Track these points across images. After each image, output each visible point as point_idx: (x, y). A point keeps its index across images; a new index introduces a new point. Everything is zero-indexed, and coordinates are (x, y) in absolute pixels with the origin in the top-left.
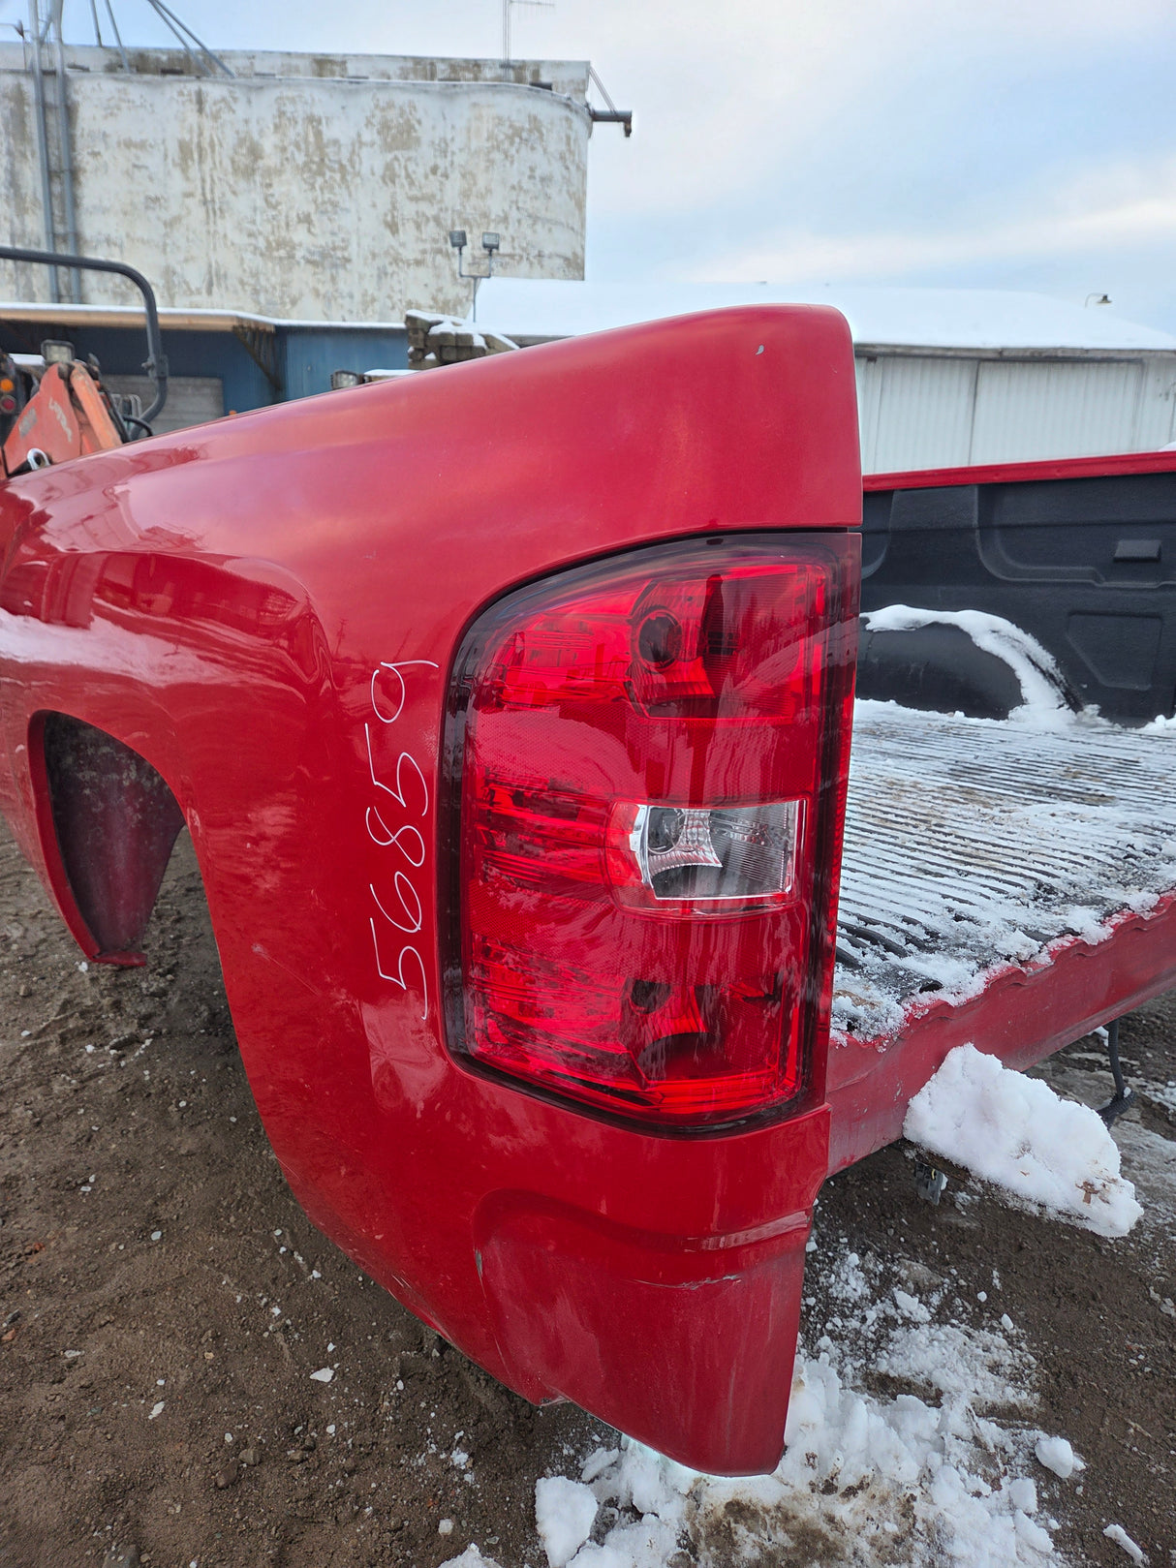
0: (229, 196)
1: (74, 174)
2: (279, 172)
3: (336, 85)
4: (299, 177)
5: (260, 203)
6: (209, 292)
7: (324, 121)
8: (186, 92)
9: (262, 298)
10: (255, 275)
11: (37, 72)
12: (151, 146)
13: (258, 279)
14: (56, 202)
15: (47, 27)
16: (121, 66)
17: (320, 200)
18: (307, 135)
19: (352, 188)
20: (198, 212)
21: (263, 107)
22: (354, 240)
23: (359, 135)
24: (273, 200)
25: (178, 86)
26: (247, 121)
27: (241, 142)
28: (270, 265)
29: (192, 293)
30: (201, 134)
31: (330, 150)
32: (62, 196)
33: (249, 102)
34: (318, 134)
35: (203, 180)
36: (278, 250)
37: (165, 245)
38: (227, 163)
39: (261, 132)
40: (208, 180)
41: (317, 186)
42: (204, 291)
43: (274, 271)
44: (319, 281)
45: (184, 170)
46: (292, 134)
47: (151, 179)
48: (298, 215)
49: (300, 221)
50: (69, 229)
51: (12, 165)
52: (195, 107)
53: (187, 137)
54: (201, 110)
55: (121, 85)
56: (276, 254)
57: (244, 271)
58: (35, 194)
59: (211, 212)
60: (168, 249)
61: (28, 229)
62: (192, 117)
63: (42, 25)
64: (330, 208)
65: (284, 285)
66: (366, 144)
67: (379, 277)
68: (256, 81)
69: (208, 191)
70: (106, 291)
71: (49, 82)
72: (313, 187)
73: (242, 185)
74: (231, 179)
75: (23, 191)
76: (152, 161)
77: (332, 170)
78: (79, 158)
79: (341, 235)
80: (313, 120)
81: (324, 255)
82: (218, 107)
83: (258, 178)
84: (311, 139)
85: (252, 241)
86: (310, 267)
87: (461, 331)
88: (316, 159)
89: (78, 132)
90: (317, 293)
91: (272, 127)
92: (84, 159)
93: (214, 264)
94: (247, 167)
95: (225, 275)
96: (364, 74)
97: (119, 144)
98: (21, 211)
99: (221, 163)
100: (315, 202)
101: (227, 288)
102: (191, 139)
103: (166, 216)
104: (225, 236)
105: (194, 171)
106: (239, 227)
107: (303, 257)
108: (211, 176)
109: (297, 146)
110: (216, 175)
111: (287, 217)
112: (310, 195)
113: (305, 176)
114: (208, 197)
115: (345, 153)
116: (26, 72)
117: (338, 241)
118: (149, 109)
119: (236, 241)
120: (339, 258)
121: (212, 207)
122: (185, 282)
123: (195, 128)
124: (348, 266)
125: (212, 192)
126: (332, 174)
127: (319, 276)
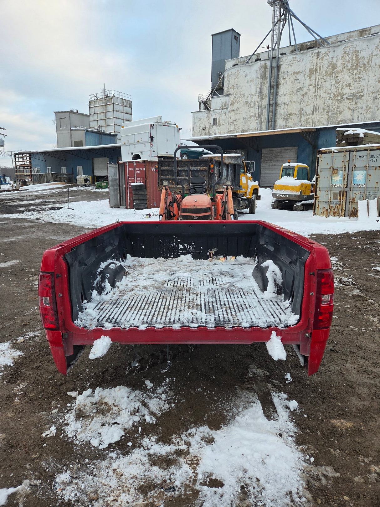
0: (324, 83)
1: (277, 85)
2: (341, 72)
3: (365, 38)
4: (348, 72)
5: (334, 83)
6: (313, 114)
7: (360, 52)
8: (314, 53)
9: (330, 113)
10: (329, 106)
11: (271, 58)
12: (301, 73)
13: (329, 108)
14: (271, 95)
15: (276, 44)
16: (295, 50)
17: (355, 78)
19: (367, 71)
20: (312, 89)
21: (339, 51)
22: (366, 89)
23: (372, 53)
24: (338, 81)
25: (311, 52)
26: (332, 58)
27: (330, 65)
28: (334, 102)
29: (307, 115)
30: (317, 65)
31: (361, 61)
32: (273, 92)
33: (334, 51)
34: (357, 56)
35: (316, 80)
37: (301, 102)
38: (324, 73)
39: (337, 61)
40: (317, 80)
41: (354, 73)
42: (311, 114)
43: (335, 104)
44: (351, 104)
45: (310, 78)
46: (347, 59)
47: (299, 83)
48: (346, 84)
49: (346, 86)
50: (274, 102)
51: (261, 87)
52: (316, 57)
53: (312, 67)
54: (317, 58)
55: (294, 56)
56: (336, 98)
57: (325, 105)
58: (266, 93)
59: (317, 89)
61: (263, 104)
62: (315, 61)
63: (274, 44)
64: (358, 80)
65: (338, 108)
66: (374, 56)
67: (374, 100)
68: (337, 44)
70: (282, 119)
71: (274, 60)
72: (353, 74)
73: (328, 78)
74: (325, 77)
75: (263, 94)
76: (301, 77)
77: (360, 67)
78: (279, 81)
79: (361, 88)
80: (356, 52)
81: (354, 96)
82: (323, 56)
83: (334, 75)
84: (354, 58)
85: (329, 95)
86: (348, 101)
87: (355, 132)
88: (355, 65)
89: (280, 73)
90: (349, 109)
91: (341, 58)
92: (281, 80)
93: (315, 105)
94: (331, 72)
95: (318, 108)
96: (378, 32)
97: (291, 74)
98: (262, 99)
99: (322, 73)
101: (318, 112)
102: (313, 68)
103: (302, 93)
104: (320, 96)
105: (313, 78)
106: (325, 92)
107: (346, 98)
108: (318, 78)
109: (349, 62)
110: (320, 77)
111: (342, 86)
112: (351, 77)
113: (350, 71)
114: (317, 84)
115: (366, 60)
116: (268, 59)
117: (360, 90)
118: (302, 61)
119: (324, 97)
120: (359, 96)
121: (317, 87)
122: (305, 112)
123: (315, 64)
124: (362, 98)
125: (318, 83)
126: (360, 68)
127: (351, 103)
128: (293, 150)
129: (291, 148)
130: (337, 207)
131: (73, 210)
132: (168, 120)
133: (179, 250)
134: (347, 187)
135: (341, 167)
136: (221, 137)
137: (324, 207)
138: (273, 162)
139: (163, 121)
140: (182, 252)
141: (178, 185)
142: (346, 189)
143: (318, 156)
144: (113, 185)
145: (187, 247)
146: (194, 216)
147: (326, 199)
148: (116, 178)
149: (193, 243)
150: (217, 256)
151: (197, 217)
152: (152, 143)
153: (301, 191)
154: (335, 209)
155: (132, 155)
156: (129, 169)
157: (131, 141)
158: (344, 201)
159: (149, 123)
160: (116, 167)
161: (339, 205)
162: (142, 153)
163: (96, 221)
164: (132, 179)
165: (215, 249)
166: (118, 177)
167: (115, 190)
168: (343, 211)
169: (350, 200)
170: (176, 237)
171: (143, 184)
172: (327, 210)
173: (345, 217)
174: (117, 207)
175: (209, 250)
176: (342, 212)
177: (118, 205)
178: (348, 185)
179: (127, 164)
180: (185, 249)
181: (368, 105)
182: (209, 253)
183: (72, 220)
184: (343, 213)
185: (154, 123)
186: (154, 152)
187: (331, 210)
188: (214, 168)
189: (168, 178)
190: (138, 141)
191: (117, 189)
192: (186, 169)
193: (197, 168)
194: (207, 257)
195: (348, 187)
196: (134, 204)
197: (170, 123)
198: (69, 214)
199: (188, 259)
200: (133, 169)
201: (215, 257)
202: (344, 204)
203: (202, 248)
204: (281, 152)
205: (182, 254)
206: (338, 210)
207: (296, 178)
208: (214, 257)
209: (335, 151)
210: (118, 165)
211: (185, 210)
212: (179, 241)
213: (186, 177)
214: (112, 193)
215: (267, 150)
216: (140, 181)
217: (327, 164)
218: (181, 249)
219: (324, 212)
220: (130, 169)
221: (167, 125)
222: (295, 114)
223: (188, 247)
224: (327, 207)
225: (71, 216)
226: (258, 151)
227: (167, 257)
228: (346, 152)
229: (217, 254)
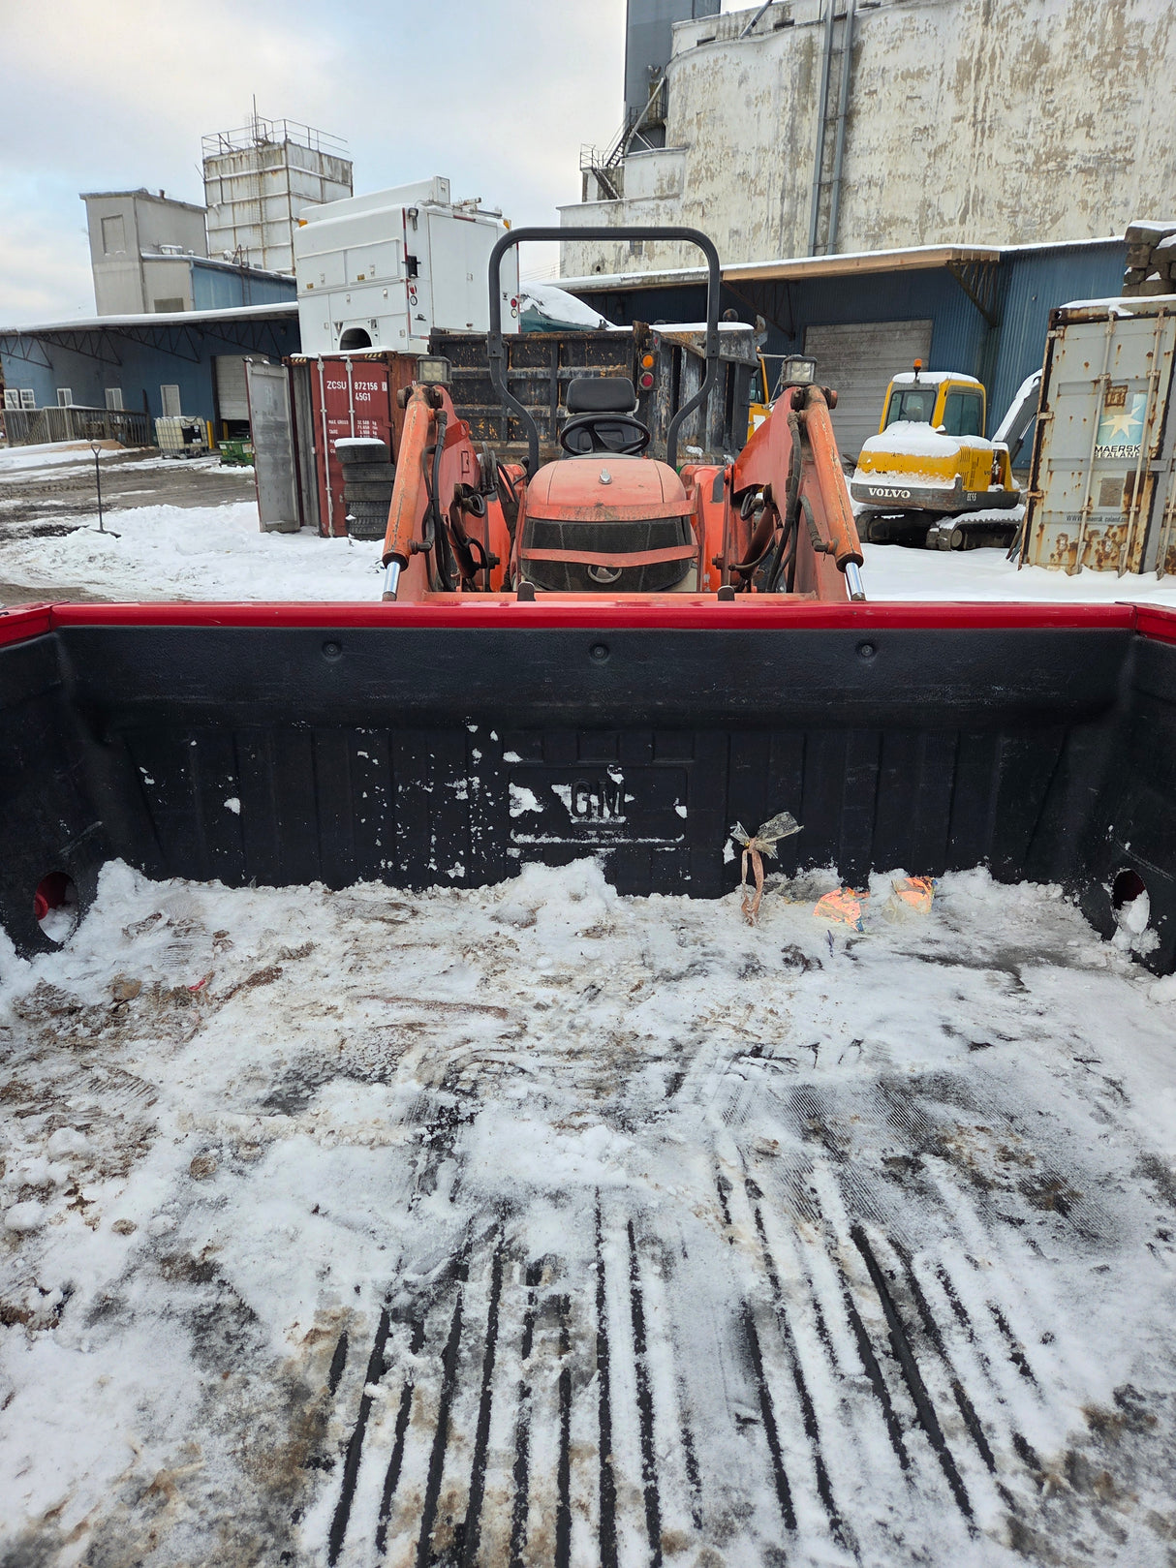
0: (1003, 112)
1: (849, 117)
2: (1064, 73)
4: (1087, 74)
5: (1036, 113)
6: (963, 221)
8: (974, 6)
9: (1019, 221)
10: (1017, 195)
11: (829, 20)
12: (929, 73)
13: (1018, 201)
14: (827, 151)
17: (1107, 96)
18: (1104, 25)
19: (1151, 76)
20: (966, 134)
22: (1142, 134)
24: (1051, 107)
26: (1036, 23)
27: (1026, 48)
28: (1035, 180)
29: (944, 226)
30: (982, 49)
31: (1131, 38)
32: (833, 142)
34: (1120, 19)
35: (977, 100)
36: (1046, 163)
37: (926, 176)
38: (1006, 75)
39: (1050, 33)
40: (982, 101)
41: (1107, 81)
42: (957, 221)
43: (1038, 187)
44: (1089, 190)
45: (959, 93)
46: (1086, 28)
47: (923, 109)
48: (1077, 119)
49: (1078, 124)
50: (835, 175)
51: (794, 120)
52: (981, 19)
53: (967, 55)
54: (986, 23)
55: (907, 14)
56: (1044, 167)
57: (1005, 192)
58: (809, 146)
59: (979, 134)
60: (928, 181)
61: (798, 183)
62: (977, 32)
64: (1117, 103)
65: (1046, 202)
69: (979, 111)
70: (859, 235)
71: (839, 25)
72: (1101, 82)
73: (1020, 96)
74: (1007, 93)
75: (799, 145)
76: (927, 89)
77: (1128, 58)
78: (855, 101)
79: (1125, 134)
80: (1116, 5)
81: (1101, 160)
82: (1006, 14)
83: (1038, 86)
84: (1110, 26)
85: (1020, 157)
86: (1081, 177)
88: (1111, 49)
89: (859, 75)
90: (1084, 205)
91: (1064, 23)
92: (862, 100)
93: (973, 190)
94: (1028, 74)
95: (983, 201)
97: (896, 78)
98: (795, 165)
99: (999, 77)
100: (1100, 100)
101: (982, 215)
102: (971, 58)
103: (931, 146)
104: (991, 156)
105: (969, 93)
106: (1007, 145)
107: (1076, 167)
108: (986, 93)
109: (1091, 40)
110: (991, 90)
111: (1064, 124)
112: (1096, 93)
113: (1094, 72)
114: (979, 118)
115: (1149, 34)
116: (819, 23)
117: (1121, 141)
118: (933, 33)
119: (1002, 160)
120: (1120, 161)
121: (983, 128)
122: (939, 214)
123: (978, 44)
124: (1128, 168)
125: (984, 111)
126: (1128, 63)
127: (1091, 186)
128: (915, 334)
129: (908, 325)
130: (1114, 535)
131: (117, 536)
132: (471, 197)
133: (505, 823)
134: (1158, 457)
135: (1143, 375)
136: (665, 277)
137: (1062, 535)
138: (842, 374)
139: (455, 200)
140: (529, 839)
141: (510, 439)
142: (1155, 466)
143: (1052, 334)
144: (270, 448)
145: (568, 803)
146: (595, 568)
147: (1074, 506)
148: (279, 419)
149: (618, 778)
150: (791, 874)
151: (612, 570)
152: (412, 284)
153: (958, 475)
154: (1104, 543)
155: (339, 331)
156: (325, 385)
157: (335, 278)
158: (1144, 513)
159: (400, 206)
160: (282, 378)
161: (1124, 528)
162: (374, 324)
163: (192, 581)
164: (340, 422)
165: (783, 826)
166: (288, 418)
167: (276, 466)
168: (1138, 549)
169: (1168, 506)
170: (484, 731)
171: (382, 442)
172: (1074, 547)
173: (1141, 572)
174: (290, 528)
175: (738, 832)
176: (1131, 554)
177: (294, 523)
178: (1165, 447)
179: (321, 366)
180: (553, 816)
181: (1146, 195)
182: (739, 848)
183: (100, 575)
184: (1137, 558)
185: (420, 207)
186: (420, 318)
187: (1089, 546)
188: (655, 370)
189: (472, 411)
190: (361, 278)
191: (285, 462)
192: (541, 372)
193: (586, 369)
194: (717, 882)
195: (1164, 455)
196: (350, 518)
197: (480, 207)
198: (95, 552)
199: (576, 898)
200: (342, 386)
201: (782, 878)
202: (1142, 525)
203: (682, 811)
204: (873, 339)
205: (532, 854)
206: (1119, 545)
207: (942, 428)
208: (772, 877)
209: (1122, 313)
210: (285, 372)
211: (546, 533)
212: (511, 757)
213: (543, 408)
214: (266, 475)
215: (823, 330)
216: (371, 430)
217: (1087, 365)
218: (528, 821)
219: (1060, 555)
220: (332, 385)
221: (469, 216)
222: (905, 221)
223: (582, 807)
224: (1075, 534)
225: (99, 562)
226: (792, 336)
227: (418, 880)
228: (1165, 315)
229: (791, 858)
